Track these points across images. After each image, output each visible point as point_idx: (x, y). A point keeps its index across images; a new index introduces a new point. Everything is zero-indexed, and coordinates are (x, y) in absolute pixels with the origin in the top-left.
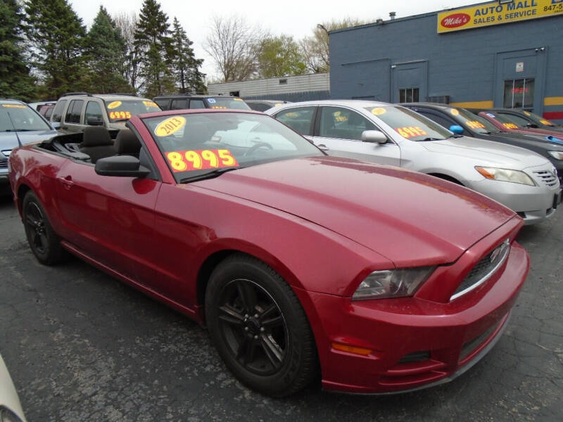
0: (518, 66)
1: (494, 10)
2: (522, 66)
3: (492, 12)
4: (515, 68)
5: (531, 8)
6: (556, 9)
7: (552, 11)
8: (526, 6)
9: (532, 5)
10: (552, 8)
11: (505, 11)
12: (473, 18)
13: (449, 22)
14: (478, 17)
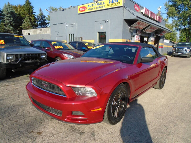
0: (101, 27)
1: (93, 5)
2: (102, 27)
3: (93, 6)
4: (100, 27)
5: (103, 5)
6: (111, 6)
7: (109, 6)
8: (102, 4)
9: (104, 4)
10: (109, 5)
11: (96, 6)
12: (87, 8)
13: (81, 9)
14: (89, 8)
